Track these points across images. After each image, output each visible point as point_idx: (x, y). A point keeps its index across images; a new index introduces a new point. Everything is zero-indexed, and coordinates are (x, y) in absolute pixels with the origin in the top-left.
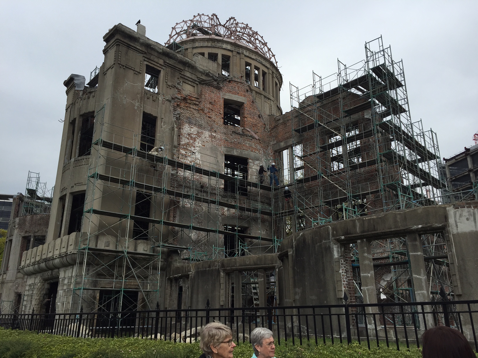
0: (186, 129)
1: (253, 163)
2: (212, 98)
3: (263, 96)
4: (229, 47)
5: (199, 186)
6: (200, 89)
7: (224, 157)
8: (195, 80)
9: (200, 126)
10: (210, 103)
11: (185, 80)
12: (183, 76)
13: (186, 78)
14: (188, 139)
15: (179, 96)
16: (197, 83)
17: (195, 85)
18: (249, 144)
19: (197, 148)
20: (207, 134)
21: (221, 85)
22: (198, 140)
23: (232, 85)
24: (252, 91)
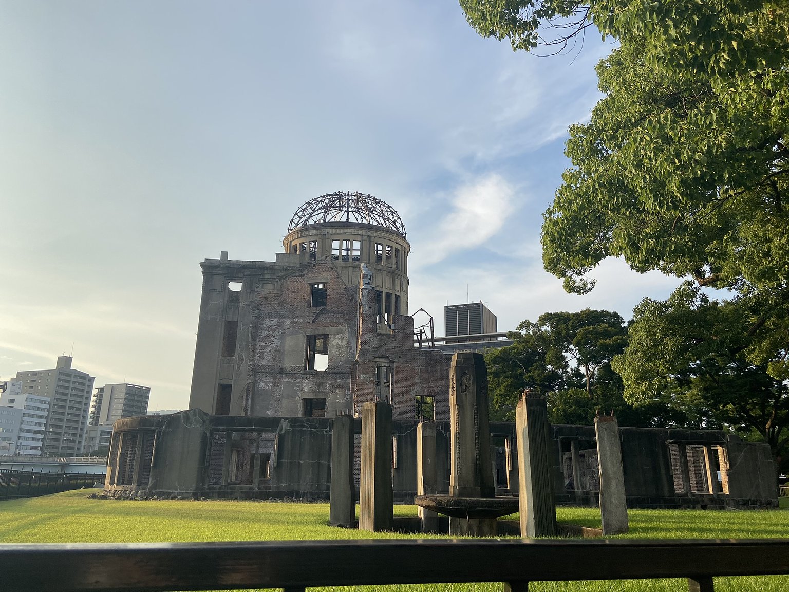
0: (267, 322)
1: (334, 338)
2: (294, 288)
3: (351, 269)
4: (315, 232)
5: (278, 369)
6: (279, 286)
7: (306, 338)
8: (275, 279)
9: (281, 317)
10: (293, 292)
11: (266, 281)
12: (262, 279)
13: (266, 279)
14: (268, 331)
15: (259, 298)
16: (276, 280)
17: (275, 282)
18: (330, 321)
19: (277, 337)
20: (288, 321)
21: (305, 272)
22: (278, 330)
23: (316, 268)
24: (337, 267)
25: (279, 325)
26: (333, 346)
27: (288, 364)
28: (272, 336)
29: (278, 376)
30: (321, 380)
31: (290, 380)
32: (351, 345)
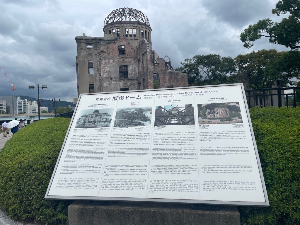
0: (104, 61)
1: (130, 67)
3: (133, 40)
4: (118, 25)
5: (110, 78)
6: (107, 47)
7: (119, 67)
8: (105, 44)
9: (109, 59)
10: (112, 49)
11: (101, 45)
15: (100, 52)
17: (105, 46)
18: (127, 60)
19: (108, 67)
20: (112, 61)
21: (116, 41)
22: (108, 64)
23: (120, 40)
24: (128, 39)
25: (108, 62)
26: (129, 70)
27: (113, 76)
28: (106, 66)
29: (110, 81)
30: (126, 82)
31: (115, 82)
32: (136, 69)
